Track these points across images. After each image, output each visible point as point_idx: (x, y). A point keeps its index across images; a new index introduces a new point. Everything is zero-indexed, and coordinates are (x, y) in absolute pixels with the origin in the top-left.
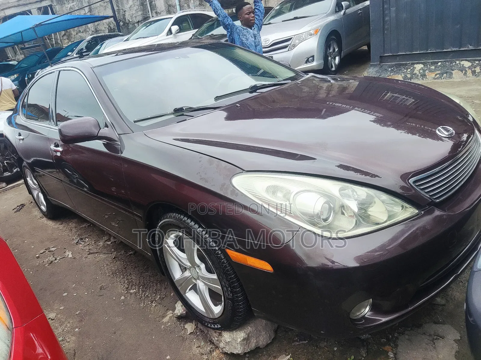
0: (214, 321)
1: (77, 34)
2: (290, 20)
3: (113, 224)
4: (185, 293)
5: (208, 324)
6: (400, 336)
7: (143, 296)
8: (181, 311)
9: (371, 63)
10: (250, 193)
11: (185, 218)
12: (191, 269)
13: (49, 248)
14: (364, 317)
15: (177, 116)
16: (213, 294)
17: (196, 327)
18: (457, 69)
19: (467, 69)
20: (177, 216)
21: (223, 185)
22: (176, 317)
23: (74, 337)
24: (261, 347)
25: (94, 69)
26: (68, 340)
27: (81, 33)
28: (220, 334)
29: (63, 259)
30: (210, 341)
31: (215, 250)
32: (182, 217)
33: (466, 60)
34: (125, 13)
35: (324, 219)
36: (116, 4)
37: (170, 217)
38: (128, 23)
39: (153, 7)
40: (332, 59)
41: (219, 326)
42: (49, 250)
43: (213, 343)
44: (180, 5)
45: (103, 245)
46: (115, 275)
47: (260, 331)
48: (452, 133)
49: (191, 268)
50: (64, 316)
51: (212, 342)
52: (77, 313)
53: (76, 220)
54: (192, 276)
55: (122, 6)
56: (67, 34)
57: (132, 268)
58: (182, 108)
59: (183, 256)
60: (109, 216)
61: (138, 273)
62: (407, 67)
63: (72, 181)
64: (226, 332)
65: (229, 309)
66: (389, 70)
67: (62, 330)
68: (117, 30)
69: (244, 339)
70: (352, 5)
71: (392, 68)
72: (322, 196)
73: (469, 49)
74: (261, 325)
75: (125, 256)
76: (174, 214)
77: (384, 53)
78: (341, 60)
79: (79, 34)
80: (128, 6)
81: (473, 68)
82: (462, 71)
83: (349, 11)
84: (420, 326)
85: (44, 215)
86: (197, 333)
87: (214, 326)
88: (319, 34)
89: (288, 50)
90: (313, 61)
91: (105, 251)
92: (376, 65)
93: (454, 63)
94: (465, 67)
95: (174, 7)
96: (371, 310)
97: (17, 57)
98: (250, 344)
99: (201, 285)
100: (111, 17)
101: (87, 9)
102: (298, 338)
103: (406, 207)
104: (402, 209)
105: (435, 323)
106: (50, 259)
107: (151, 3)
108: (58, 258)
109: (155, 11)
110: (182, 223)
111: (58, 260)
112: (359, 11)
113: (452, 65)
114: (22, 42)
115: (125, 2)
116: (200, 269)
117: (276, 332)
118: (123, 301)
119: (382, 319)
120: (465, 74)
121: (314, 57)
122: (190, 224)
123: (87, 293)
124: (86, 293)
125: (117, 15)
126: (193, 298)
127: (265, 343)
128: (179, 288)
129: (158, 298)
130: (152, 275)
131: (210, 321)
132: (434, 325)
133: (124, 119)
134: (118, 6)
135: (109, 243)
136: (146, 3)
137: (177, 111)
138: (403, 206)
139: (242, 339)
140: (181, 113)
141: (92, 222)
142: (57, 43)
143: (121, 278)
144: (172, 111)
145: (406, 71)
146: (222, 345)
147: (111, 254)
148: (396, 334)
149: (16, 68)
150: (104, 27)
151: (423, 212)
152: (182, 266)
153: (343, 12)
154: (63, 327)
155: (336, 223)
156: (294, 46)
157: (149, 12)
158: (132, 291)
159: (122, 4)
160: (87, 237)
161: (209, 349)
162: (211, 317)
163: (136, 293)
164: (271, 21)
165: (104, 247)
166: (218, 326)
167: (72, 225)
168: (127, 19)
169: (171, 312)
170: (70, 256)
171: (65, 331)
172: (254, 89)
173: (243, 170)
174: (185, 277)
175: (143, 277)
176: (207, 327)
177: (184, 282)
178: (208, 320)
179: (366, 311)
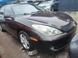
8: (22, 48)
16: (28, 45)
17: (25, 51)
21: (30, 26)
25: (11, 6)
27: (12, 2)
28: (28, 52)
32: (23, 31)
35: (47, 33)
37: (21, 31)
38: (20, 1)
40: (52, 10)
52: (5, 47)
56: (9, 2)
59: (23, 38)
61: (16, 42)
63: (7, 26)
68: (18, 2)
72: (47, 29)
73: (74, 10)
74: (36, 51)
75: (14, 38)
81: (74, 13)
82: (72, 13)
84: (62, 52)
85: (1, 31)
96: (54, 48)
97: (0, 5)
98: (33, 54)
99: (26, 43)
104: (60, 32)
105: (64, 52)
106: (1, 38)
108: (3, 38)
116: (26, 41)
117: (38, 52)
121: (49, 9)
122: (24, 33)
126: (24, 46)
127: (36, 54)
130: (18, 42)
131: (27, 50)
137: (24, 14)
143: (13, 42)
146: (29, 54)
148: (58, 53)
151: (63, 33)
152: (23, 40)
153: (55, 2)
155: (49, 33)
156: (46, 7)
160: (8, 35)
161: (26, 54)
164: (43, 3)
165: (11, 37)
167: (6, 33)
170: (5, 38)
172: (38, 12)
174: (23, 42)
179: (53, 49)
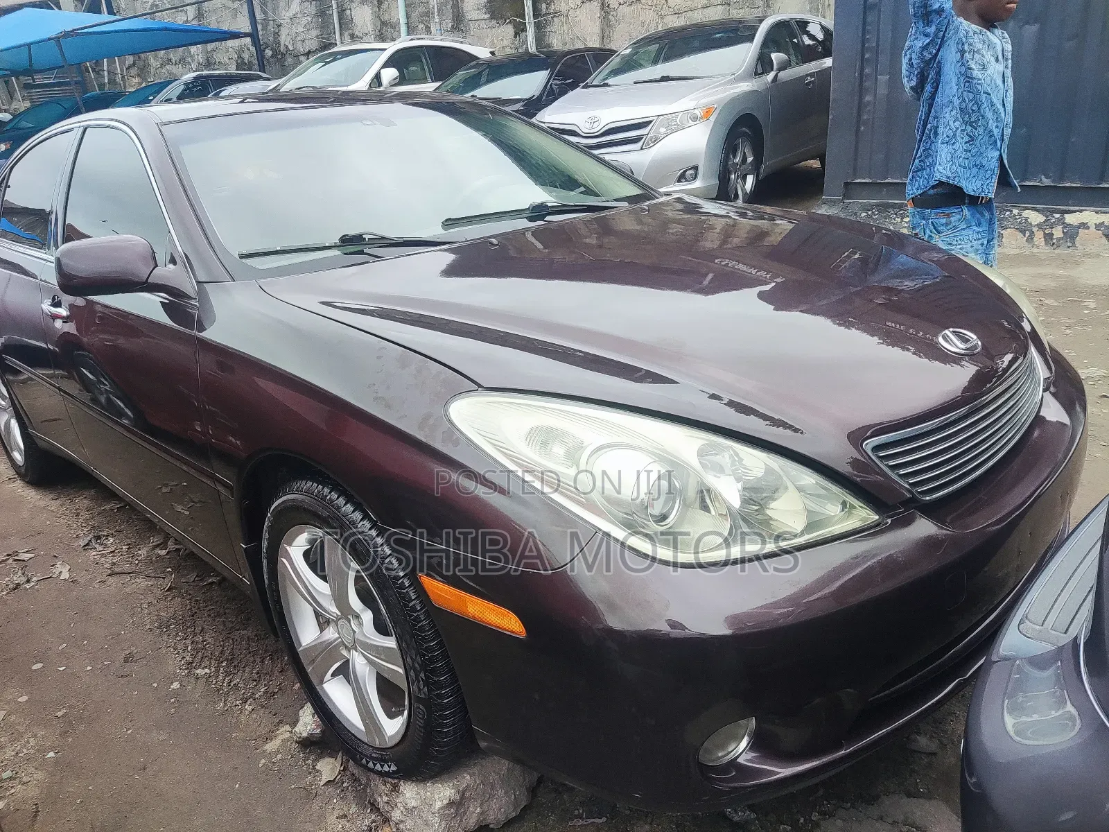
0: (382, 755)
1: (161, 67)
2: (651, 81)
3: (179, 508)
4: (322, 682)
5: (368, 762)
6: (825, 819)
7: (225, 684)
8: (309, 728)
9: (824, 197)
10: (488, 442)
11: (333, 493)
12: (340, 622)
13: (16, 553)
14: (733, 763)
15: (345, 254)
16: (386, 688)
17: (342, 768)
18: (1012, 226)
19: (1035, 229)
20: (316, 487)
21: (427, 418)
22: (296, 742)
23: (40, 772)
24: (491, 826)
25: (164, 129)
26: (25, 779)
27: (173, 67)
28: (395, 789)
29: (46, 582)
30: (372, 805)
31: (397, 578)
32: (326, 490)
33: (1034, 209)
34: (279, 31)
35: (656, 517)
36: (261, 6)
37: (299, 491)
38: (285, 53)
39: (345, 23)
40: (738, 178)
41: (394, 768)
42: (16, 558)
43: (378, 809)
44: (407, 24)
45: (148, 556)
46: (165, 630)
47: (492, 787)
48: (975, 347)
49: (339, 619)
50: (25, 719)
51: (375, 808)
52: (59, 714)
53: (93, 492)
54: (340, 640)
55: (274, 13)
56: (140, 64)
57: (209, 615)
58: (361, 235)
59: (322, 588)
60: (171, 489)
61: (223, 630)
62: (902, 212)
63: (95, 400)
64: (409, 783)
65: (420, 726)
66: (863, 215)
67: (13, 753)
68: (256, 67)
69: (451, 804)
70: (793, 63)
71: (870, 213)
72: (657, 459)
73: (1041, 185)
74: (497, 771)
75: (197, 586)
76: (309, 483)
77: (856, 177)
78: (758, 184)
79: (168, 67)
80: (288, 14)
81: (1048, 227)
82: (1023, 232)
83: (785, 75)
84: (872, 800)
85: (17, 473)
86: (342, 784)
87: (382, 766)
88: (713, 118)
89: (642, 149)
90: (695, 179)
91: (150, 571)
92: (833, 202)
93: (1008, 213)
94: (1031, 224)
95: (395, 26)
96: (753, 746)
97: (14, 105)
98: (466, 817)
99: (359, 662)
100: (246, 35)
101: (191, 11)
102: (583, 810)
103: (852, 507)
104: (843, 510)
105: (909, 795)
106: (15, 578)
107: (341, 12)
108: (35, 579)
109: (350, 31)
110: (324, 507)
111: (33, 584)
112: (809, 78)
113: (1002, 216)
114: (29, 71)
115: (282, 4)
116: (361, 624)
117: (533, 791)
118: (176, 694)
119: (779, 770)
120: (1030, 239)
121: (697, 170)
122: (344, 509)
123: (91, 668)
124: (89, 668)
125: (260, 33)
126: (338, 694)
127: (502, 818)
128: (309, 670)
129: (260, 694)
130: (256, 635)
131: (374, 755)
132: (906, 800)
133: (216, 248)
134: (265, 13)
135: (163, 552)
136: (331, 12)
137: (346, 241)
138: (844, 504)
139: (445, 802)
140: (359, 248)
141: (127, 500)
142: (112, 81)
143: (178, 638)
144: (335, 240)
145: (899, 220)
146: (397, 815)
147: (164, 578)
148: (815, 815)
149: (8, 128)
150: (226, 56)
151: (889, 521)
152: (322, 615)
153: (772, 75)
154: (17, 746)
156: (656, 140)
157: (335, 33)
158: (200, 672)
159: (275, 9)
160: (112, 534)
161: (367, 822)
162: (377, 744)
163: (210, 677)
164: (609, 81)
165: (149, 560)
166: (390, 767)
167: (82, 502)
168: (282, 44)
169: (288, 728)
170: (65, 575)
171: (20, 755)
172: (539, 212)
173: (480, 386)
174: (325, 641)
175: (233, 639)
176: (366, 767)
177: (320, 654)
178: (369, 751)
179: (740, 749)
